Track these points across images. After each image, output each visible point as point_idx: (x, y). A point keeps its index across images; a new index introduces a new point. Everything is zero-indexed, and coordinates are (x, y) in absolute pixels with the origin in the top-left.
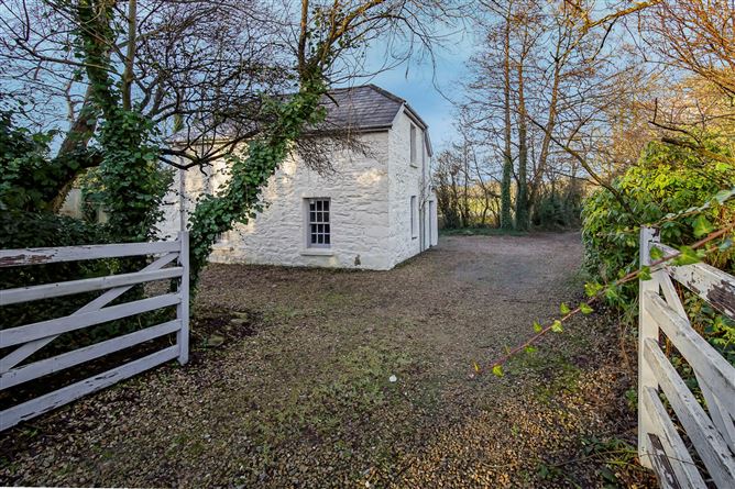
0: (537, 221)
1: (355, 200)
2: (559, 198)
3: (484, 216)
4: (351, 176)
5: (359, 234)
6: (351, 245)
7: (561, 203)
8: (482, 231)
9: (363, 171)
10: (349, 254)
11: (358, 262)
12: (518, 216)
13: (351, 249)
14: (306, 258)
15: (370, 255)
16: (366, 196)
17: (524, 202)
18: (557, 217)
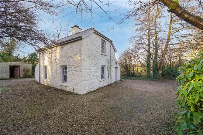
0: (163, 75)
1: (73, 66)
2: (173, 67)
3: (141, 73)
4: (72, 58)
5: (74, 79)
6: (72, 83)
7: (174, 69)
8: (139, 78)
9: (75, 56)
10: (72, 86)
11: (73, 90)
12: (154, 73)
13: (72, 85)
14: (61, 86)
15: (77, 88)
16: (76, 65)
17: (157, 68)
18: (172, 74)
